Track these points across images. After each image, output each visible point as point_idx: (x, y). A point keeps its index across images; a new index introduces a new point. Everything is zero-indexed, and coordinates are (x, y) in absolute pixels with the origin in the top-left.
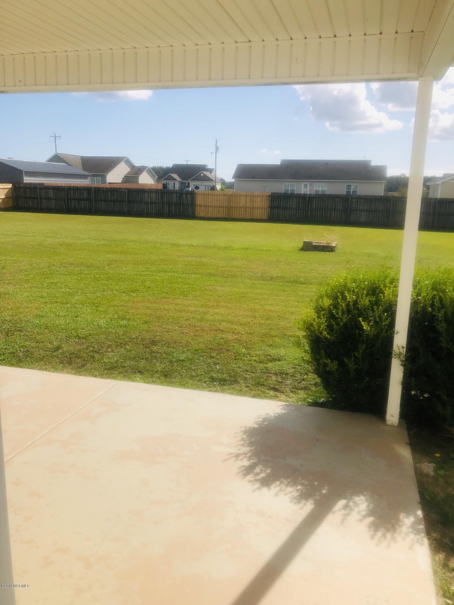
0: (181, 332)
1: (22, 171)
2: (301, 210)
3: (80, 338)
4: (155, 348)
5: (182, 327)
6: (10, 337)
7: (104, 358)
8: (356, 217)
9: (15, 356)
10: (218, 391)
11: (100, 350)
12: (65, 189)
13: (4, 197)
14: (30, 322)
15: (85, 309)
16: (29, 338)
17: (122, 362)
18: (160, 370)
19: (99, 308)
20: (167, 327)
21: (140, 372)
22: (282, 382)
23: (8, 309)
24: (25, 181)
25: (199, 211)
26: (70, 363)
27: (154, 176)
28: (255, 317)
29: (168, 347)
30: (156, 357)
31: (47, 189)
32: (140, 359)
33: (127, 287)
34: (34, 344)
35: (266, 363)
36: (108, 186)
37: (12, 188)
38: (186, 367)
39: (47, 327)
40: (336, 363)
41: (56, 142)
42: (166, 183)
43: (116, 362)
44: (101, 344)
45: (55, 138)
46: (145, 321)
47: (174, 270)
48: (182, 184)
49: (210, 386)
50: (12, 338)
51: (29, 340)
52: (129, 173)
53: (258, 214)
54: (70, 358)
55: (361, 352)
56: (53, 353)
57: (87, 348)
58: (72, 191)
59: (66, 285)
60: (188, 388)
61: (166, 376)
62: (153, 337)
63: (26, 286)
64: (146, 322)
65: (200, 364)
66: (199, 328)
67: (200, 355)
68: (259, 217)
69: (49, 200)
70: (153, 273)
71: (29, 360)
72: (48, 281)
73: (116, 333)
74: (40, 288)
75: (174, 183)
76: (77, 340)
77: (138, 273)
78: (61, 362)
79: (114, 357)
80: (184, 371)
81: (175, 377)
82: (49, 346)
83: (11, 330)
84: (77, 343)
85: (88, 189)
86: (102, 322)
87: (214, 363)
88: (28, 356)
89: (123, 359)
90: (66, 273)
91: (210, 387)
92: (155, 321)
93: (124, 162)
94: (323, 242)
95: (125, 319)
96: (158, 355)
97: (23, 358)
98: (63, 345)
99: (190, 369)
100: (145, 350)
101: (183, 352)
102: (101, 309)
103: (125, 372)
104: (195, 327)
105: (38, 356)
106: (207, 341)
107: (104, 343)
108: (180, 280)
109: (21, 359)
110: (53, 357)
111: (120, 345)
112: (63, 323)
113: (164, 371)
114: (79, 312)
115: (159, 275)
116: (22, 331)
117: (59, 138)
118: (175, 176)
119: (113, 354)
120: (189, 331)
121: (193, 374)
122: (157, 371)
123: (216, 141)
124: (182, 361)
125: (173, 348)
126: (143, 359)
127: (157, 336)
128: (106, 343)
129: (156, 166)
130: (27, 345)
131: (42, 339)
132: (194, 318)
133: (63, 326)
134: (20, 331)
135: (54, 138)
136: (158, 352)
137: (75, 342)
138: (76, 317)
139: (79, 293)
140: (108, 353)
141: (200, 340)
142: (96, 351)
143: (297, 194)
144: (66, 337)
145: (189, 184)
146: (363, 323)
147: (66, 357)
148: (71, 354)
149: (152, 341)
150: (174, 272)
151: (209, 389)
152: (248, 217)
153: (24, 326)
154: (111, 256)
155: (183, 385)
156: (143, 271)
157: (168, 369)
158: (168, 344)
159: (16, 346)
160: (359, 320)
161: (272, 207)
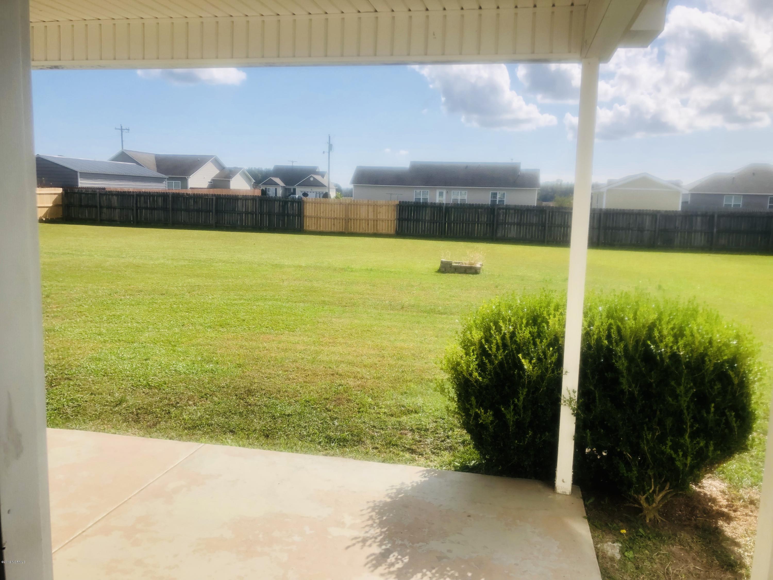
0: (286, 378)
1: (76, 172)
2: (436, 223)
3: (150, 387)
4: (251, 400)
5: (287, 371)
6: (55, 388)
7: (184, 413)
8: (505, 232)
9: (60, 414)
10: (337, 455)
11: (178, 403)
12: (133, 196)
13: (51, 205)
14: (83, 368)
15: (158, 349)
16: (81, 388)
17: (207, 419)
18: (258, 428)
19: (176, 348)
20: (268, 371)
21: (231, 431)
22: (420, 441)
23: (53, 351)
24: (80, 185)
25: (309, 224)
26: (137, 421)
27: (250, 180)
28: (383, 356)
29: (269, 398)
30: (253, 412)
31: (109, 195)
32: (232, 414)
33: (215, 320)
34: (87, 397)
35: (399, 417)
36: (190, 192)
37: (62, 193)
38: (293, 423)
39: (106, 374)
40: (491, 413)
41: (123, 136)
42: (266, 188)
43: (200, 418)
44: (179, 395)
45: (122, 132)
46: (238, 364)
47: (277, 297)
48: (286, 190)
49: (326, 448)
50: (56, 389)
51: (82, 391)
52: (217, 176)
53: (383, 228)
54: (137, 414)
55: (522, 398)
56: (113, 408)
57: (161, 399)
58: (142, 198)
59: (133, 319)
60: (297, 451)
61: (267, 436)
62: (249, 384)
63: (78, 320)
64: (239, 366)
65: (312, 419)
66: (310, 373)
67: (312, 408)
68: (384, 232)
69: (112, 209)
70: (248, 301)
71: (80, 418)
72: (108, 313)
73: (199, 380)
74: (96, 323)
75: (276, 189)
76: (147, 390)
77: (229, 301)
78: (126, 420)
79: (196, 412)
80: (292, 429)
81: (279, 438)
82: (109, 398)
83: (56, 378)
84: (147, 394)
85: (164, 196)
86: (181, 367)
87: (330, 417)
88: (78, 413)
89: (209, 415)
90: (133, 303)
91: (326, 450)
92: (252, 364)
93: (212, 162)
94: (465, 262)
95: (212, 361)
96: (256, 409)
97: (72, 416)
98: (128, 398)
99: (299, 426)
100: (239, 402)
101: (290, 404)
102: (180, 349)
103: (212, 431)
104: (305, 371)
105: (93, 413)
106: (321, 389)
107: (183, 393)
108: (285, 310)
109: (69, 418)
110: (114, 413)
111: (204, 397)
112: (128, 368)
113: (264, 430)
114: (150, 353)
115: (257, 304)
116: (70, 380)
117: (127, 131)
118: (277, 180)
119: (195, 408)
120: (297, 376)
121: (303, 433)
122: (255, 430)
123: (329, 137)
124: (289, 415)
125: (277, 398)
126: (235, 414)
127: (255, 383)
128: (187, 394)
129: (252, 168)
130: (79, 397)
131: (100, 390)
132: (303, 359)
133: (128, 372)
134: (69, 379)
135: (120, 131)
136: (256, 405)
137: (144, 392)
138: (146, 360)
139: (150, 329)
140: (189, 407)
141: (311, 388)
142: (172, 404)
143: (431, 203)
144: (132, 386)
145: (294, 190)
146: (523, 361)
147: (132, 413)
148: (139, 409)
149: (248, 390)
150: (277, 300)
151: (325, 452)
152: (371, 231)
153: (75, 373)
154: (193, 281)
155: (291, 448)
156: (236, 300)
157: (270, 426)
158: (269, 394)
159: (62, 399)
160: (518, 357)
161: (400, 220)
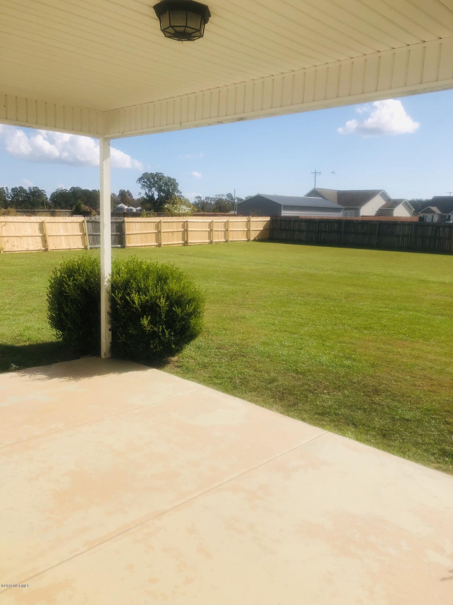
0: (412, 384)
1: (281, 205)
3: (298, 373)
4: (377, 399)
5: (414, 377)
6: (233, 362)
7: (318, 400)
9: (232, 382)
10: (449, 471)
11: (315, 390)
12: (317, 222)
13: (262, 229)
14: (255, 349)
15: (311, 342)
16: (249, 365)
17: (335, 408)
18: (378, 426)
19: (325, 342)
20: (397, 374)
21: (354, 424)
23: (240, 333)
24: (282, 215)
26: (282, 399)
27: (410, 209)
29: (393, 400)
30: (375, 410)
31: (300, 221)
32: (358, 408)
33: (361, 323)
34: (252, 372)
36: (359, 219)
37: (270, 220)
38: (411, 429)
39: (269, 356)
42: (424, 216)
43: (330, 407)
44: (318, 383)
45: (315, 174)
46: (372, 364)
47: (418, 309)
48: (441, 217)
49: (439, 460)
50: (234, 362)
51: (249, 367)
52: (384, 206)
54: (283, 393)
56: (267, 385)
57: (304, 384)
58: (323, 224)
59: (299, 315)
60: (409, 458)
61: (384, 436)
62: (377, 384)
63: (262, 312)
64: (373, 365)
65: (429, 429)
66: (435, 383)
67: (432, 418)
69: (301, 232)
70: (392, 310)
71: (243, 389)
72: (283, 309)
73: (337, 373)
74: (274, 315)
75: (433, 216)
76: (294, 375)
77: (376, 308)
78: (273, 397)
79: (328, 401)
80: (408, 434)
81: (395, 440)
82: (266, 376)
83: (236, 354)
85: (339, 222)
86: (324, 359)
87: (448, 431)
88: (243, 384)
89: (338, 406)
90: (302, 303)
91: (439, 463)
92: (384, 366)
93: (380, 195)
95: (351, 358)
96: (379, 408)
97: (239, 385)
98: (280, 378)
99: (415, 432)
100: (366, 399)
101: (411, 410)
102: (328, 344)
103: (338, 421)
104: (431, 380)
105: (253, 386)
106: (444, 401)
107: (321, 382)
108: (423, 321)
109: (236, 386)
110: (267, 389)
111: (338, 388)
112: (285, 354)
113: (382, 429)
114: (304, 344)
115: (399, 313)
117: (319, 174)
118: (435, 209)
119: (328, 397)
120: (422, 384)
121: (419, 440)
122: (374, 428)
124: (408, 420)
125: (399, 402)
126: (360, 409)
127: (383, 384)
128: (324, 383)
129: (414, 199)
130: (246, 372)
131: (261, 368)
132: (431, 368)
133: (285, 357)
134: (244, 356)
136: (379, 404)
137: (292, 376)
138: (300, 349)
139: (310, 325)
140: (323, 395)
141: (435, 398)
142: (310, 390)
144: (285, 369)
145: (449, 217)
147: (279, 391)
148: (285, 389)
149: (376, 390)
150: (417, 311)
151: (437, 465)
153: (249, 352)
154: (350, 289)
155: (403, 452)
156: (381, 308)
157: (388, 427)
158: (393, 397)
159: (235, 371)
